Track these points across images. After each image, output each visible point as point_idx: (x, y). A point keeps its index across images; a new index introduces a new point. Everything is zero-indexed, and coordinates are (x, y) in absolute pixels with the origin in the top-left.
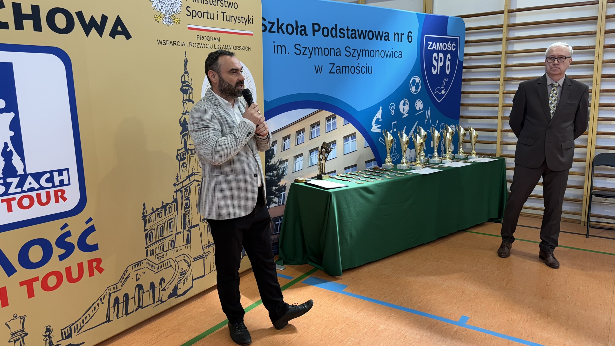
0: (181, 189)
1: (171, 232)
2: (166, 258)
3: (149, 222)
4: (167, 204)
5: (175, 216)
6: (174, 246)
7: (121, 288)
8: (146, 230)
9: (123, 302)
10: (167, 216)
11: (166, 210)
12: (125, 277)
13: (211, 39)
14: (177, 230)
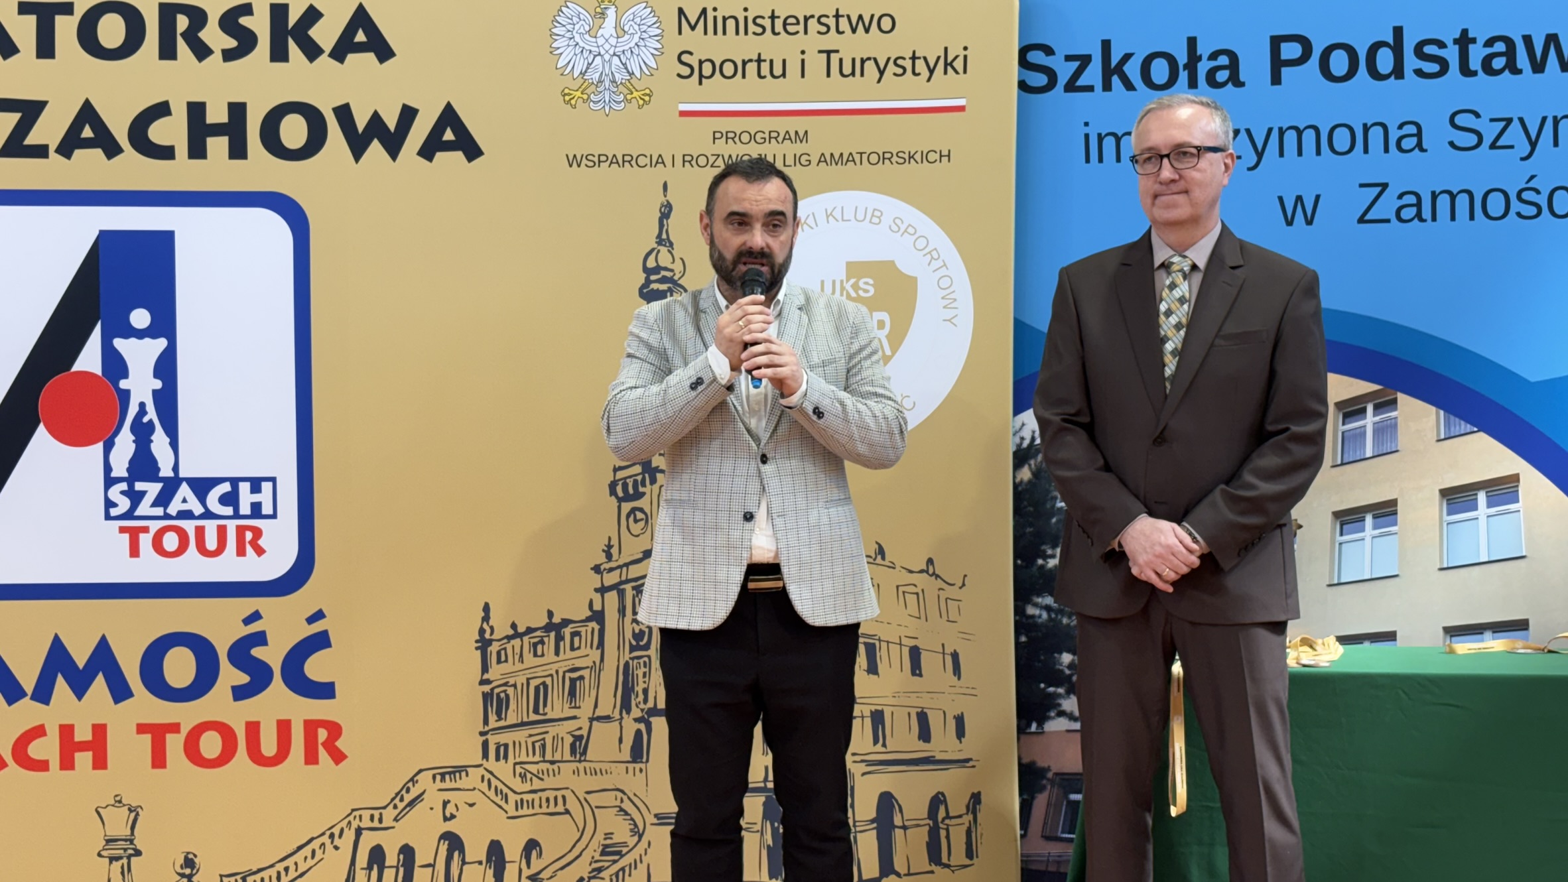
0: (622, 587)
1: (575, 707)
2: (549, 782)
3: (499, 661)
4: (566, 622)
5: (594, 662)
6: (581, 755)
7: (394, 824)
8: (488, 682)
9: (397, 868)
10: (562, 656)
11: (559, 638)
12: (408, 798)
13: (772, 136)
14: (596, 706)
